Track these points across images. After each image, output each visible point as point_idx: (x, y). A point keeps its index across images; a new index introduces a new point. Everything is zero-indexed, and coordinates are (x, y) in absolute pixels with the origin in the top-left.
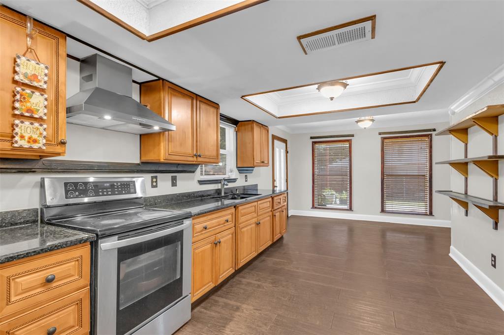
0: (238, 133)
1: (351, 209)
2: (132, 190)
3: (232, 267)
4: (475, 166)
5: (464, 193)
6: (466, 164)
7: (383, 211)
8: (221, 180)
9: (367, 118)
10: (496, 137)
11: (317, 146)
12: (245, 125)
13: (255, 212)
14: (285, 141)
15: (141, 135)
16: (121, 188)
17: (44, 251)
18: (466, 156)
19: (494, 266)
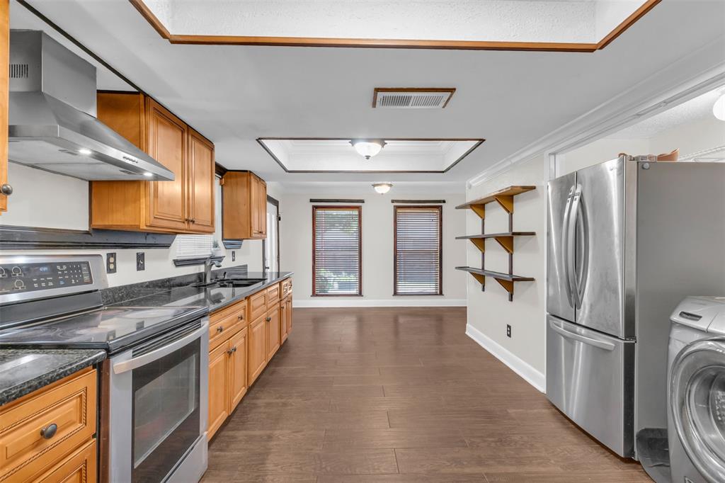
0: (224, 188)
1: (360, 294)
2: (86, 278)
3: (245, 386)
4: (497, 242)
5: (481, 268)
6: (483, 239)
7: (395, 294)
8: (206, 258)
9: (385, 182)
10: (512, 214)
11: (319, 212)
12: (236, 177)
13: (264, 304)
14: (276, 203)
15: (91, 183)
16: (69, 274)
17: (42, 383)
18: (483, 233)
19: (509, 335)
